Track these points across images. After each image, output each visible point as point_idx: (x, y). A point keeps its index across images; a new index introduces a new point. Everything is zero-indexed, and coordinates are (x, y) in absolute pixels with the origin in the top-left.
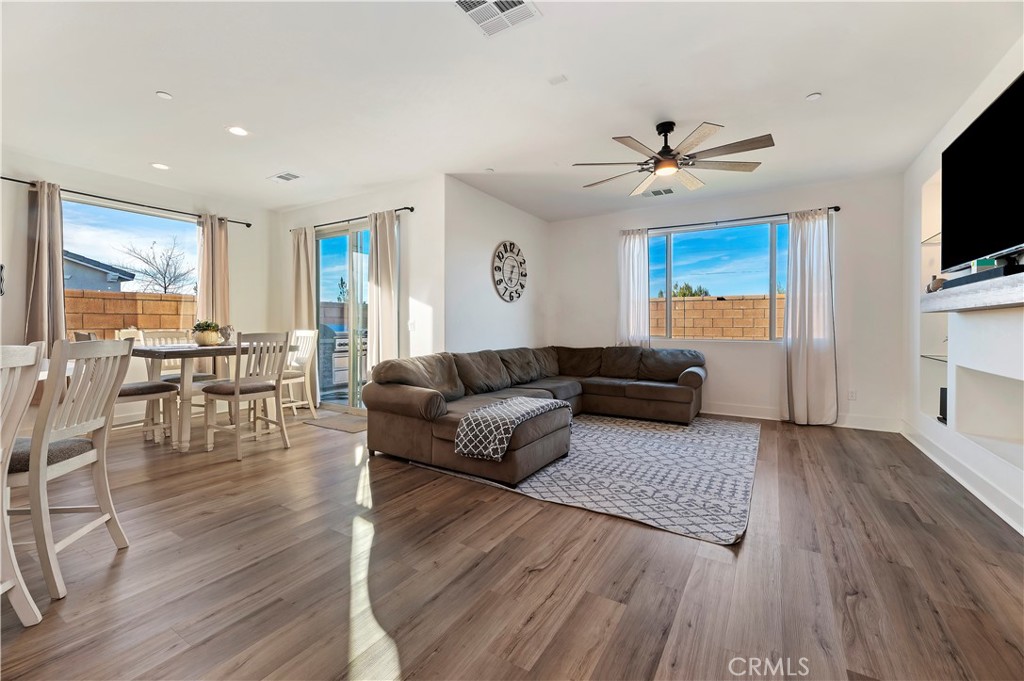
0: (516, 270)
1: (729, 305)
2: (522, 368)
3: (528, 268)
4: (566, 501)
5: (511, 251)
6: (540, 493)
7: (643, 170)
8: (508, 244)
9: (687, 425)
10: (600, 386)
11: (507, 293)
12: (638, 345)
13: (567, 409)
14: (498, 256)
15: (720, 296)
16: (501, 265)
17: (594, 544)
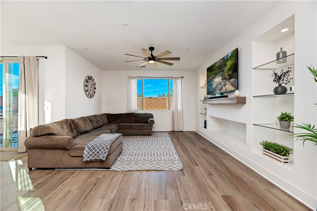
0: (92, 86)
1: (153, 100)
2: (97, 122)
3: (97, 86)
4: (130, 169)
5: (91, 79)
6: (120, 168)
7: (145, 60)
8: (90, 77)
9: (151, 135)
10: (124, 126)
11: (90, 95)
12: (134, 112)
13: (121, 136)
14: (86, 81)
15: (150, 97)
16: (87, 84)
17: (147, 182)
